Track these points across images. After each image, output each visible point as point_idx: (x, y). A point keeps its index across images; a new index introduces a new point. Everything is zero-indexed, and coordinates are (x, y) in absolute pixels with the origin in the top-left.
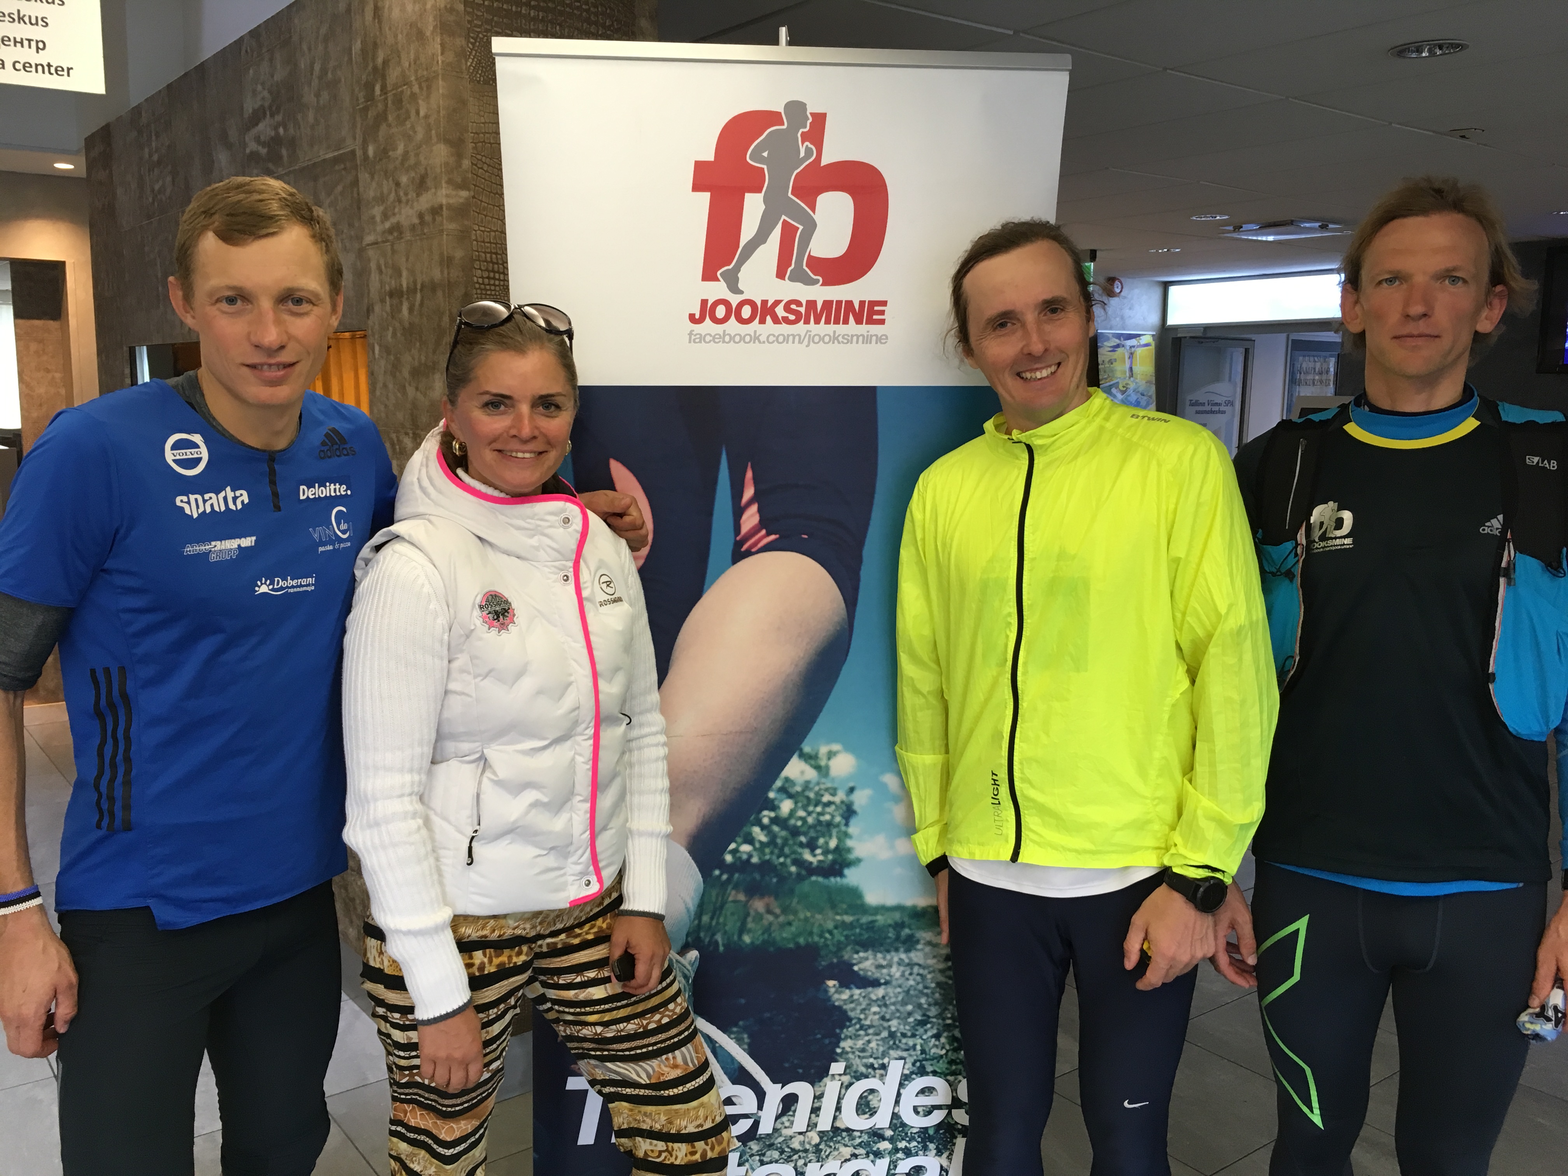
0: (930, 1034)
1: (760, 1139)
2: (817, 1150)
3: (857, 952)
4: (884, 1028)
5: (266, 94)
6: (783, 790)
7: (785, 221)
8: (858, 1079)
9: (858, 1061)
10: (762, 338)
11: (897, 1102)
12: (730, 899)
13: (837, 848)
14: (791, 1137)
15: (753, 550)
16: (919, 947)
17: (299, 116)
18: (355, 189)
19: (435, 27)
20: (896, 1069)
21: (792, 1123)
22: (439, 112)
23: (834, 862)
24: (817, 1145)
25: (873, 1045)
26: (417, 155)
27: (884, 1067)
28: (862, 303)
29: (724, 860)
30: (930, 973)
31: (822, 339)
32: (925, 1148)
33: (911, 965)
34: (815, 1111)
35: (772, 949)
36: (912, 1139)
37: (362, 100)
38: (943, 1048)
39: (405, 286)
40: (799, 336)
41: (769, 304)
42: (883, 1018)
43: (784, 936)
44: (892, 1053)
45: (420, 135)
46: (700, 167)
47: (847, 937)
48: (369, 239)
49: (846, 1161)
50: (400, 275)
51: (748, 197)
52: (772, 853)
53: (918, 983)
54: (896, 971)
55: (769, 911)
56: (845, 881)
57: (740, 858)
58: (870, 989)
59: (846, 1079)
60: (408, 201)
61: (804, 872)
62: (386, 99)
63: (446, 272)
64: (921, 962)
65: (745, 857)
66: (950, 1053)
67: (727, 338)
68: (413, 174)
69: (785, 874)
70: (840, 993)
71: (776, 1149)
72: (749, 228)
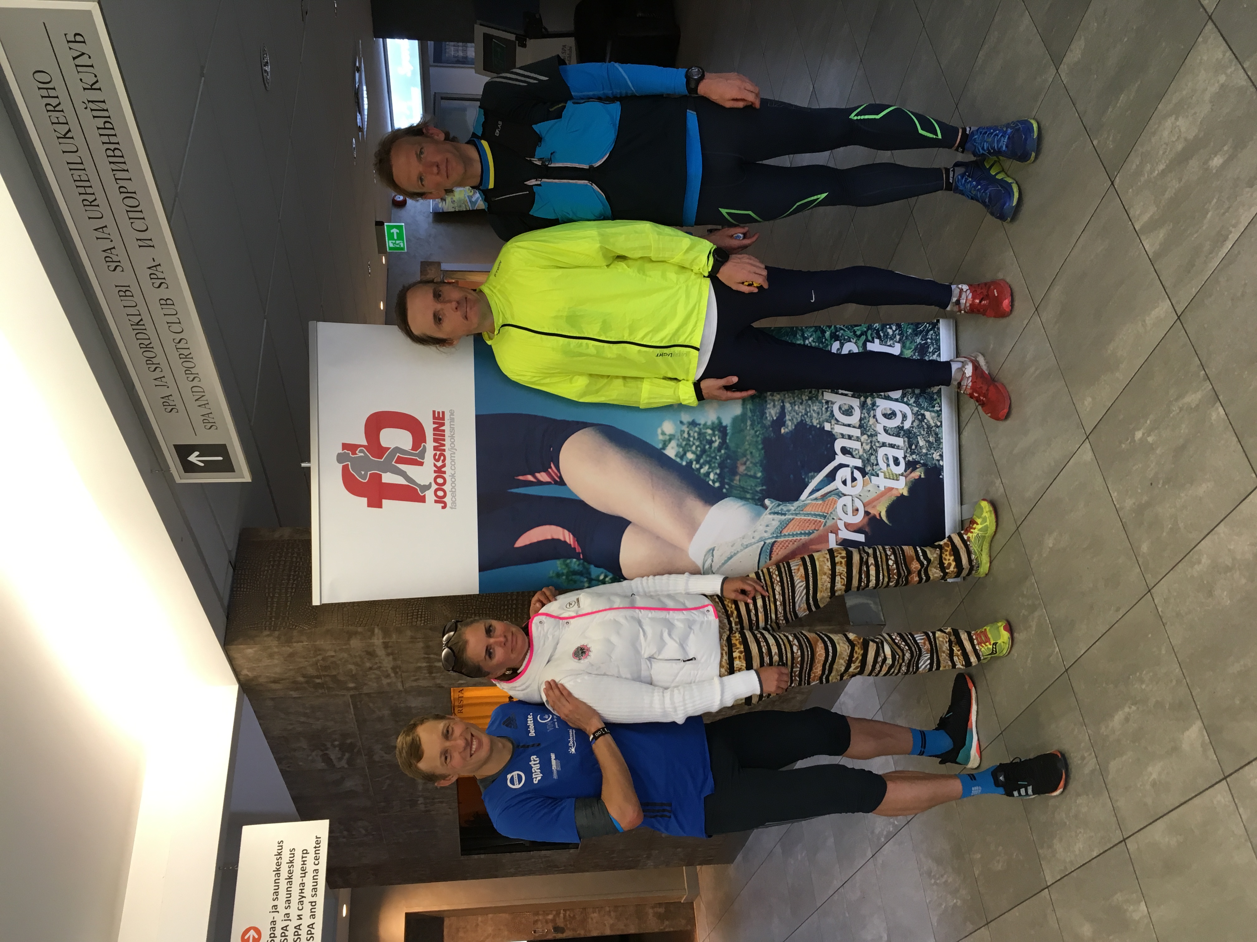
1: (864, 466)
3: (767, 418)
4: (807, 403)
5: (314, 754)
6: (682, 458)
7: (395, 462)
10: (453, 472)
14: (864, 450)
15: (559, 475)
17: (329, 731)
18: (372, 695)
19: (288, 646)
21: (856, 449)
22: (333, 644)
23: (719, 431)
24: (869, 436)
25: (815, 408)
26: (355, 657)
27: (827, 402)
31: (453, 443)
34: (850, 437)
35: (765, 462)
37: (323, 691)
39: (425, 664)
40: (451, 454)
41: (436, 469)
42: (801, 403)
43: (758, 455)
44: (820, 398)
45: (345, 655)
46: (370, 505)
47: (758, 423)
48: (400, 687)
49: (877, 421)
50: (420, 667)
51: (384, 480)
52: (714, 463)
55: (745, 464)
56: (729, 425)
57: (717, 479)
58: (786, 411)
59: (833, 422)
60: (380, 663)
61: (724, 446)
62: (324, 675)
63: (419, 640)
65: (716, 476)
67: (453, 490)
68: (366, 659)
69: (726, 455)
70: (788, 426)
71: (870, 457)
72: (400, 480)
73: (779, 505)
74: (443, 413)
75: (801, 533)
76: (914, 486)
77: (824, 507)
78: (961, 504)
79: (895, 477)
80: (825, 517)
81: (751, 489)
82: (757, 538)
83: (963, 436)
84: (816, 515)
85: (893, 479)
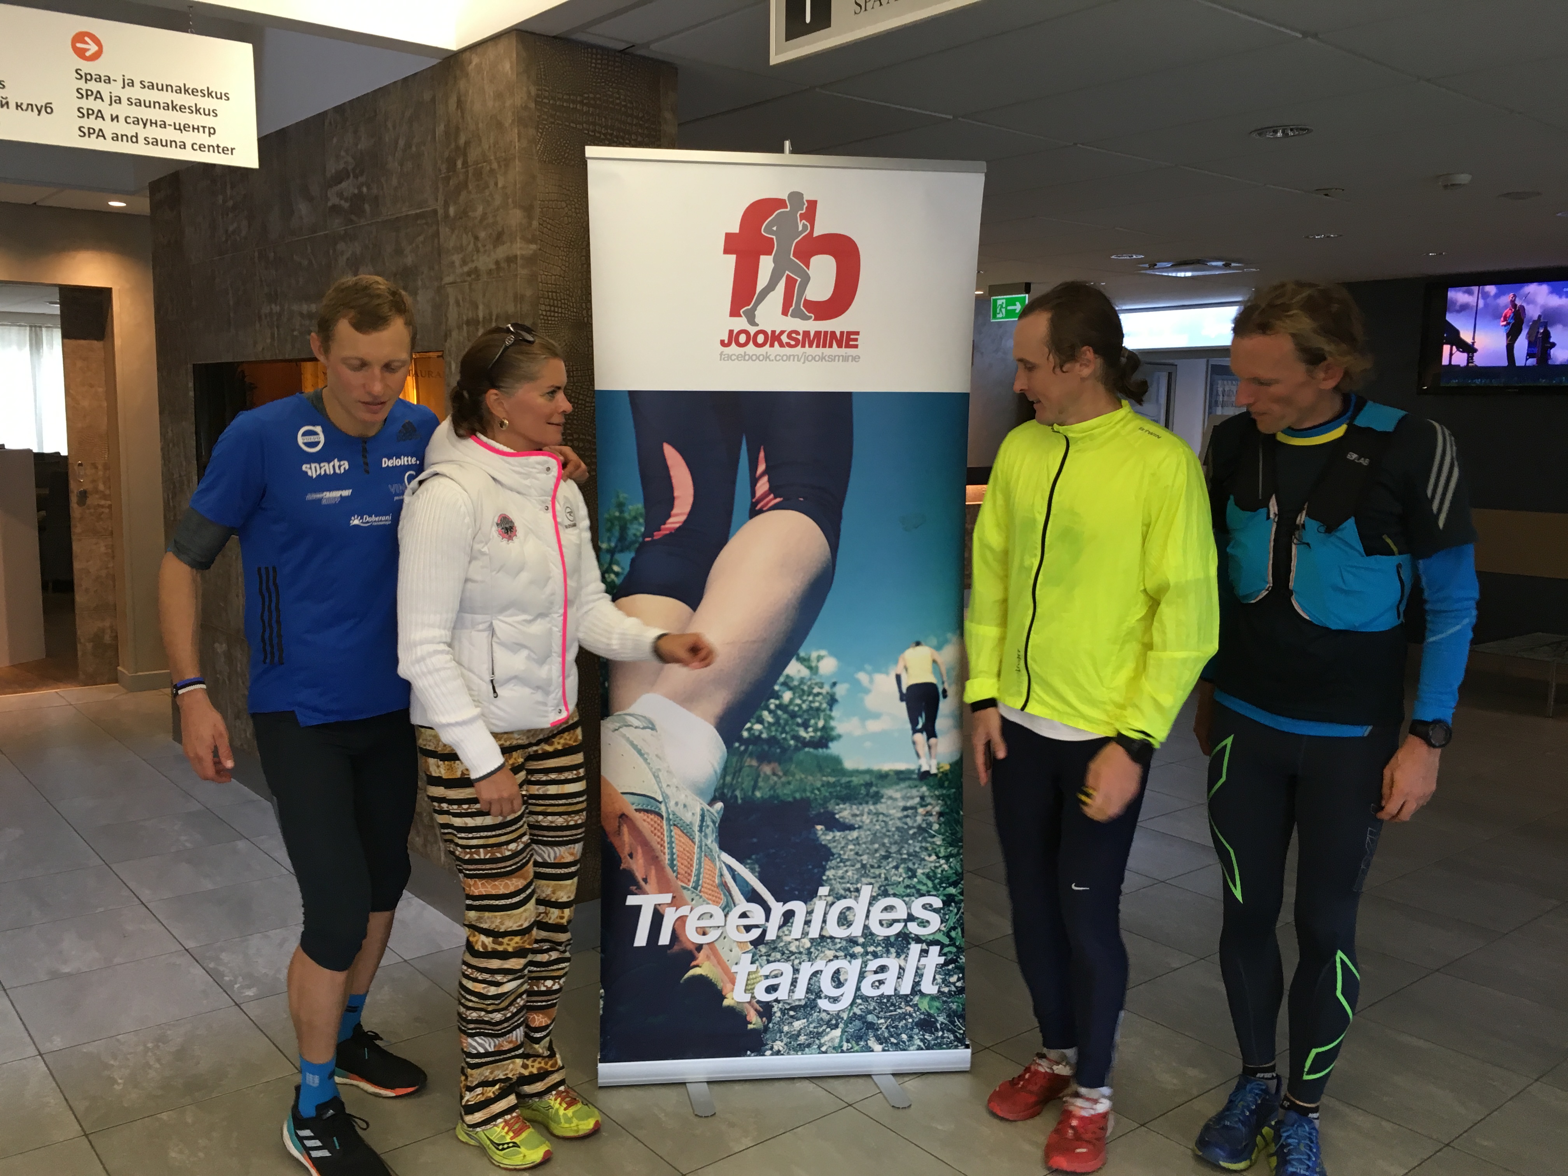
0: (891, 865)
1: (767, 944)
2: (809, 953)
3: (838, 804)
4: (858, 861)
5: (350, 159)
7: (788, 275)
8: (839, 899)
9: (838, 885)
10: (772, 357)
11: (867, 917)
12: (746, 764)
13: (824, 728)
14: (790, 943)
15: (765, 509)
16: (883, 800)
17: (383, 180)
18: (436, 241)
19: (513, 121)
20: (867, 892)
21: (790, 932)
22: (515, 184)
23: (822, 738)
24: (809, 949)
25: (850, 874)
26: (495, 216)
27: (858, 890)
28: (842, 333)
29: (742, 736)
30: (891, 820)
31: (814, 358)
32: (888, 952)
33: (877, 814)
34: (807, 923)
35: (776, 802)
36: (879, 945)
37: (444, 171)
38: (901, 876)
39: (481, 315)
40: (798, 356)
41: (777, 333)
42: (857, 854)
43: (786, 792)
44: (864, 880)
45: (498, 201)
46: (728, 236)
48: (448, 279)
49: (830, 961)
50: (477, 308)
51: (763, 258)
52: (776, 730)
53: (882, 828)
54: (866, 819)
55: (774, 774)
56: (829, 751)
57: (753, 734)
58: (847, 832)
59: (830, 899)
60: (485, 251)
61: (800, 745)
62: (467, 171)
63: (519, 306)
64: (885, 812)
65: (757, 733)
66: (906, 880)
67: (747, 357)
68: (491, 231)
69: (786, 746)
70: (825, 835)
71: (779, 951)
72: (763, 280)
73: (714, 822)
74: (856, 346)
75: (672, 854)
76: (736, 1015)
77: (709, 887)
78: (708, 1082)
79: (749, 987)
80: (695, 888)
81: (737, 782)
82: (668, 791)
83: (806, 1083)
84: (698, 875)
85: (747, 985)
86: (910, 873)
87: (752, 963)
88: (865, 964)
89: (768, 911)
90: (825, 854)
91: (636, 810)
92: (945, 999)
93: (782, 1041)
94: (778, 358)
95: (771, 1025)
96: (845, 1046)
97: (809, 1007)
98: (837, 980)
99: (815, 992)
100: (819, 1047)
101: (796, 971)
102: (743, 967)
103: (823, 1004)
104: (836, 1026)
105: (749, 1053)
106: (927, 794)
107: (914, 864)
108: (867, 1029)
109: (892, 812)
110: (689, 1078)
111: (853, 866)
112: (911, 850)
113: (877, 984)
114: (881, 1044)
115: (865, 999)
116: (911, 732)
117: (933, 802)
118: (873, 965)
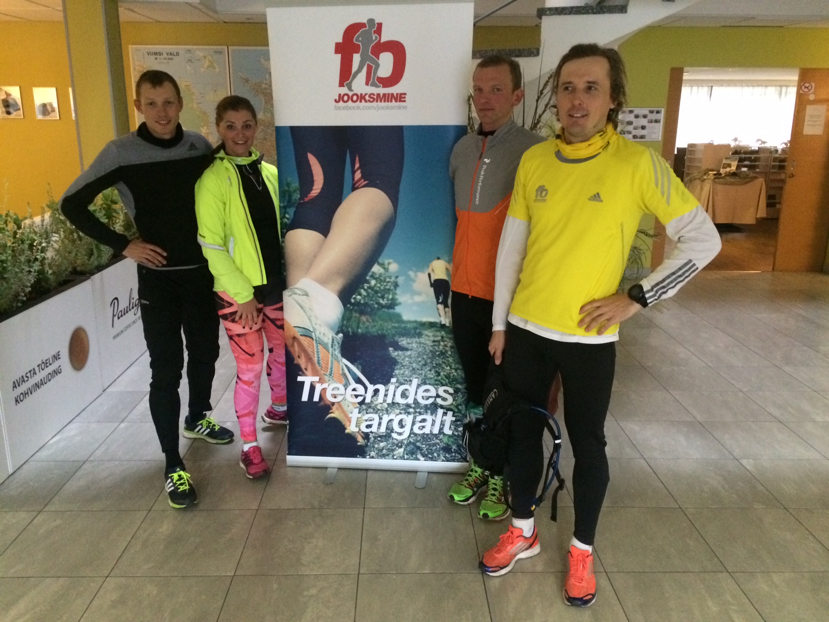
0: (428, 369)
1: (366, 404)
3: (400, 338)
7: (368, 64)
8: (401, 385)
9: (401, 378)
10: (361, 108)
11: (416, 394)
12: (354, 316)
13: (392, 299)
14: (377, 405)
15: (359, 187)
16: (423, 336)
21: (377, 399)
23: (391, 304)
24: (387, 408)
25: (407, 372)
27: (411, 381)
28: (397, 94)
29: (351, 301)
30: (427, 346)
32: (427, 412)
33: (420, 343)
34: (386, 395)
35: (369, 335)
36: (422, 408)
38: (432, 375)
40: (375, 107)
41: (363, 95)
43: (373, 330)
44: (414, 376)
46: (337, 45)
47: (396, 332)
49: (397, 415)
51: (355, 55)
52: (368, 300)
53: (423, 350)
54: (414, 345)
55: (368, 321)
56: (395, 311)
57: (357, 301)
58: (405, 352)
59: (397, 384)
61: (380, 307)
64: (424, 342)
65: (358, 300)
66: (435, 377)
67: (348, 108)
69: (373, 308)
70: (394, 352)
71: (372, 409)
72: (355, 67)
73: (338, 343)
74: (405, 101)
75: (319, 358)
76: (351, 438)
77: (337, 375)
78: (338, 468)
80: (330, 375)
81: (349, 324)
82: (316, 327)
84: (332, 368)
85: (357, 423)
86: (437, 374)
87: (359, 413)
88: (415, 418)
89: (366, 388)
90: (394, 363)
91: (301, 335)
92: (456, 438)
93: (374, 452)
94: (364, 108)
95: (369, 444)
96: (406, 457)
97: (387, 436)
98: (401, 424)
99: (390, 430)
100: (393, 456)
101: (381, 418)
102: (355, 415)
103: (394, 435)
104: (401, 447)
105: (358, 456)
106: (444, 335)
107: (439, 369)
108: (417, 449)
109: (428, 342)
110: (329, 465)
111: (408, 368)
112: (437, 363)
113: (421, 428)
114: (424, 457)
115: (416, 435)
116: (436, 303)
117: (447, 340)
118: (419, 418)
